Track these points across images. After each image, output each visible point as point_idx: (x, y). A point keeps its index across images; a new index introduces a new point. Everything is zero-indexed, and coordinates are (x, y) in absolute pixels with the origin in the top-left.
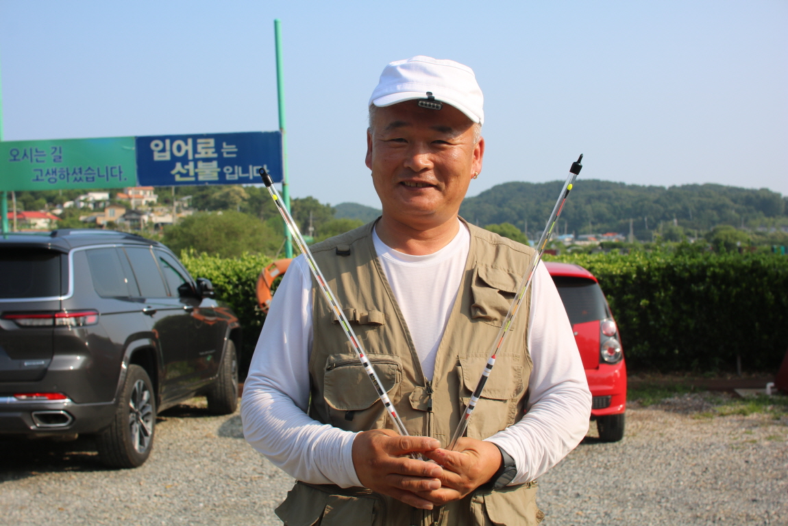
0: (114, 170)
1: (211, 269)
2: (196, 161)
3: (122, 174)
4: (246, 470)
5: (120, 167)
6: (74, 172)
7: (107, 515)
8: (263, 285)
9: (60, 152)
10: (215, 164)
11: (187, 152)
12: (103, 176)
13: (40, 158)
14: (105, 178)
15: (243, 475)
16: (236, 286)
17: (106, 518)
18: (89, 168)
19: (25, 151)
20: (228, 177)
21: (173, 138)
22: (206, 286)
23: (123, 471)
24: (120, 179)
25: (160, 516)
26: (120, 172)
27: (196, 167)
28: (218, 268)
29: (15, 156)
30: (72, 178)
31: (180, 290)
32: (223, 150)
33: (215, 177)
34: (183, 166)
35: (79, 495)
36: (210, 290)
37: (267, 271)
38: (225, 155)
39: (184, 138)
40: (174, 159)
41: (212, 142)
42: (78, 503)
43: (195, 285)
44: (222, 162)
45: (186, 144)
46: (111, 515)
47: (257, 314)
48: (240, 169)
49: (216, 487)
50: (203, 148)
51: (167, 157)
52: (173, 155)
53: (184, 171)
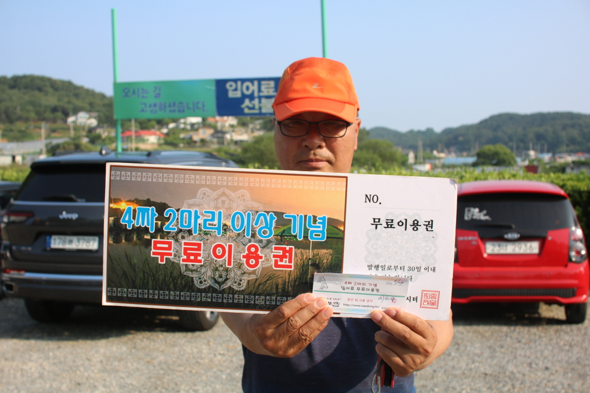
0: (199, 104)
2: (260, 98)
3: (205, 108)
5: (203, 102)
6: (170, 106)
7: (182, 368)
9: (160, 90)
11: (253, 91)
12: (191, 109)
13: (145, 95)
14: (193, 110)
17: (181, 371)
18: (181, 103)
19: (134, 90)
21: (243, 81)
23: (197, 334)
24: (203, 110)
25: (221, 371)
26: (204, 106)
27: (260, 102)
29: (126, 93)
30: (168, 110)
34: (250, 102)
35: (163, 351)
39: (252, 80)
40: (244, 96)
41: (272, 84)
42: (162, 358)
45: (253, 84)
46: (185, 369)
50: (266, 88)
51: (238, 94)
52: (243, 93)
53: (251, 106)
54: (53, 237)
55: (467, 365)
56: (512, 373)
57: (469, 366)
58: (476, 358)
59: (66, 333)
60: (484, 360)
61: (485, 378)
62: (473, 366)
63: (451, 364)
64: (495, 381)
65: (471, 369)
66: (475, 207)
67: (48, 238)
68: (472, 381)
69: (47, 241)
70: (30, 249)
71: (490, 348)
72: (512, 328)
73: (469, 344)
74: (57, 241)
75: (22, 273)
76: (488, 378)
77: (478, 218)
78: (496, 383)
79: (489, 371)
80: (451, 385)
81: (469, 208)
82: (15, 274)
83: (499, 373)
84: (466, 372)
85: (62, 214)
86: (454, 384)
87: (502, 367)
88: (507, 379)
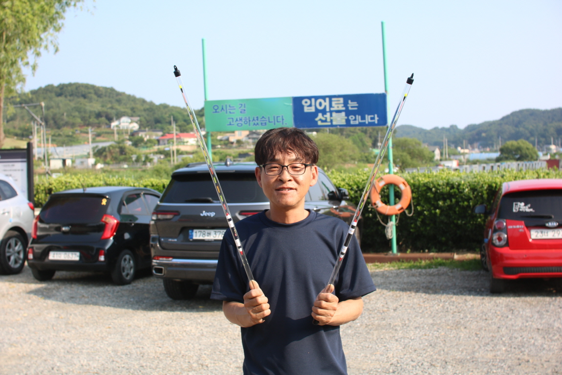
0: (279, 118)
1: (339, 181)
2: (331, 112)
3: (284, 121)
4: (378, 305)
5: (282, 116)
6: (254, 120)
8: (374, 192)
9: (245, 107)
10: (343, 114)
11: (325, 107)
12: (272, 122)
13: (232, 111)
14: (273, 123)
15: (377, 309)
16: (356, 192)
18: (263, 117)
19: (222, 106)
20: (352, 123)
21: (316, 98)
22: (344, 193)
24: (283, 124)
26: (283, 119)
27: (331, 116)
28: (344, 180)
29: (216, 110)
30: (252, 123)
31: (328, 195)
32: (349, 105)
33: (344, 122)
34: (323, 115)
36: (347, 196)
37: (377, 182)
38: (350, 108)
39: (324, 98)
40: (317, 111)
41: (341, 100)
43: (338, 192)
44: (348, 113)
45: (325, 101)
47: (370, 210)
48: (360, 117)
49: (364, 315)
50: (336, 104)
51: (313, 109)
52: (316, 108)
53: (324, 119)
54: (195, 231)
55: (523, 323)
56: (559, 328)
57: (525, 324)
58: (529, 319)
59: (200, 307)
60: (535, 320)
61: (538, 332)
62: (527, 324)
63: (510, 323)
64: (546, 333)
65: (526, 326)
66: (521, 202)
67: (190, 231)
68: (529, 333)
69: (190, 234)
70: (176, 240)
71: (538, 312)
72: (554, 298)
73: (521, 310)
74: (198, 234)
75: (170, 259)
76: (540, 332)
77: (524, 211)
78: (548, 335)
79: (540, 327)
80: (513, 336)
81: (516, 203)
82: (164, 260)
83: (549, 328)
84: (522, 328)
85: (202, 213)
86: (515, 335)
87: (551, 325)
88: (556, 332)
